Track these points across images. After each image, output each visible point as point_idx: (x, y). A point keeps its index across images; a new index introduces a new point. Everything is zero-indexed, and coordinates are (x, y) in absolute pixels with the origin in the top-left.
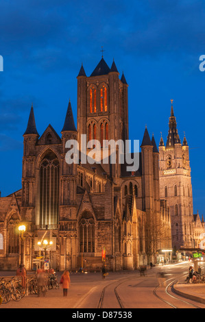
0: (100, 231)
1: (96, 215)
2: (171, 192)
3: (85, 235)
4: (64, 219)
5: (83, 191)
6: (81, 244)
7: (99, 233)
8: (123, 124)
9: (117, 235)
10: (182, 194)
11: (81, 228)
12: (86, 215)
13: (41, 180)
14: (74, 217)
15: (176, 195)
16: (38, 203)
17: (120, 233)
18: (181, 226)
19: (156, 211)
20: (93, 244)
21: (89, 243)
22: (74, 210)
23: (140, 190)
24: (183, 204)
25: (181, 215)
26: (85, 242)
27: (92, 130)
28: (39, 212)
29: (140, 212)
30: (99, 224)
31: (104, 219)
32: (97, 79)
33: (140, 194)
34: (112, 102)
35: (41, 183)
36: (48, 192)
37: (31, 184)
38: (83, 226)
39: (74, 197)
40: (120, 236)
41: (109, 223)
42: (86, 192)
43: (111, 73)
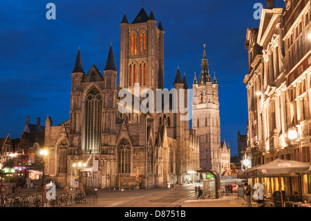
0: (135, 155)
1: (132, 142)
2: (202, 123)
3: (123, 158)
4: (105, 145)
5: (122, 121)
6: (119, 166)
7: (134, 157)
8: (160, 65)
9: (150, 158)
10: (211, 125)
11: (119, 153)
12: (123, 142)
13: (87, 112)
14: (113, 143)
15: (206, 125)
16: (84, 131)
17: (152, 157)
18: (210, 151)
19: (185, 139)
20: (130, 166)
21: (126, 165)
22: (114, 137)
23: (172, 121)
24: (212, 133)
25: (210, 142)
26: (123, 165)
27: (133, 70)
28: (84, 139)
29: (171, 140)
30: (135, 149)
31: (138, 146)
32: (138, 26)
33: (172, 125)
34: (150, 46)
35: (86, 114)
36: (92, 122)
37: (77, 115)
38: (121, 150)
39: (113, 126)
40: (152, 159)
41: (143, 148)
42: (124, 123)
43: (149, 21)
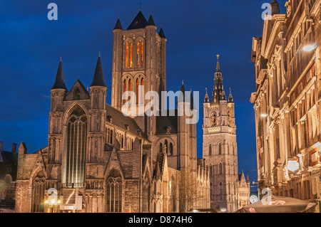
0: (127, 190)
1: (124, 174)
2: (215, 150)
3: (113, 194)
4: (91, 177)
5: (112, 148)
6: (108, 203)
7: (126, 192)
8: (161, 79)
9: (146, 194)
10: (227, 152)
11: (108, 187)
12: (113, 174)
13: (69, 136)
14: (101, 175)
15: (220, 154)
16: (65, 160)
17: (149, 193)
18: (225, 185)
19: (192, 171)
20: (121, 203)
21: (117, 202)
22: (101, 168)
23: (175, 148)
24: (227, 163)
25: (225, 174)
26: (112, 202)
27: (127, 86)
28: (65, 170)
29: (174, 171)
30: (127, 183)
31: (131, 178)
32: (134, 33)
33: (175, 152)
34: (148, 57)
35: (69, 139)
36: (75, 150)
37: (57, 141)
38: (111, 184)
39: (101, 154)
40: (149, 195)
41: (137, 182)
42: (114, 150)
43: (148, 27)
